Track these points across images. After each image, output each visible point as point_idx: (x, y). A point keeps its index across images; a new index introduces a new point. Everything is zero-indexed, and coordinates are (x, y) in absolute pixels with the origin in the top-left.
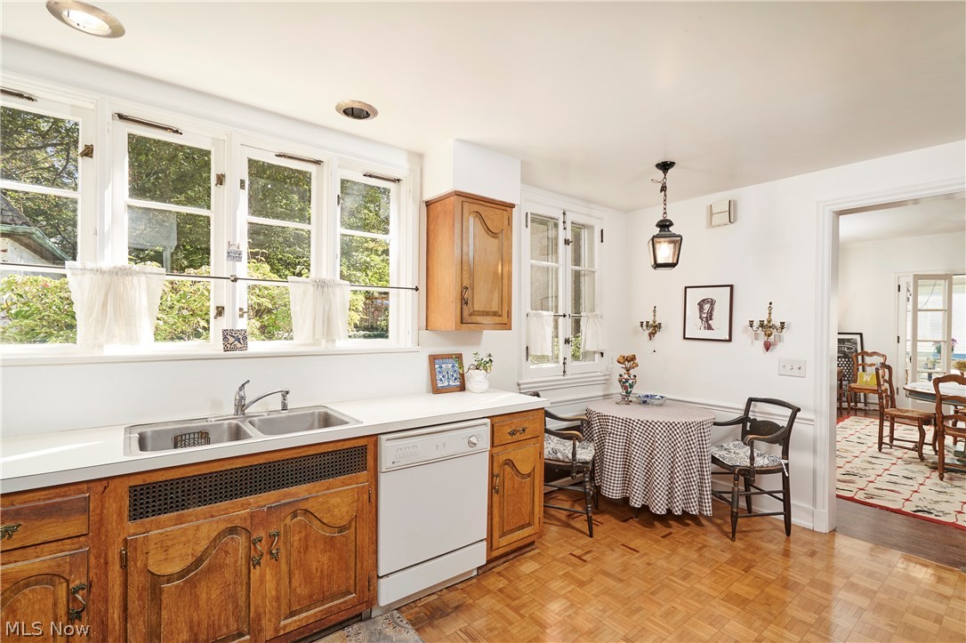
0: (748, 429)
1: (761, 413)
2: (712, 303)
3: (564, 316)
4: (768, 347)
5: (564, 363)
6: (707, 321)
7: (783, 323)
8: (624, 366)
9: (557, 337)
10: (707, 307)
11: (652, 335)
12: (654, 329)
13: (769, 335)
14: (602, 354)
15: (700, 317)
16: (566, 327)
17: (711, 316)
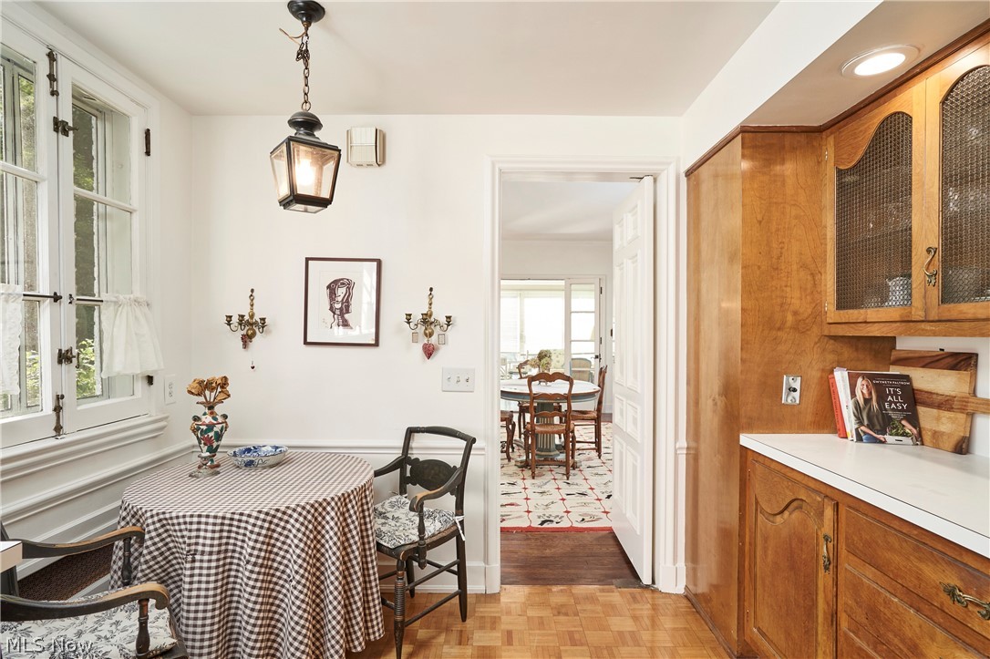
0: (408, 474)
1: (426, 448)
2: (349, 285)
3: (56, 298)
4: (429, 352)
5: (58, 409)
6: (342, 315)
7: (449, 318)
8: (202, 399)
9: (34, 347)
10: (341, 292)
11: (247, 339)
12: (250, 328)
13: (431, 335)
14: (150, 380)
15: (331, 309)
16: (54, 327)
17: (348, 307)
